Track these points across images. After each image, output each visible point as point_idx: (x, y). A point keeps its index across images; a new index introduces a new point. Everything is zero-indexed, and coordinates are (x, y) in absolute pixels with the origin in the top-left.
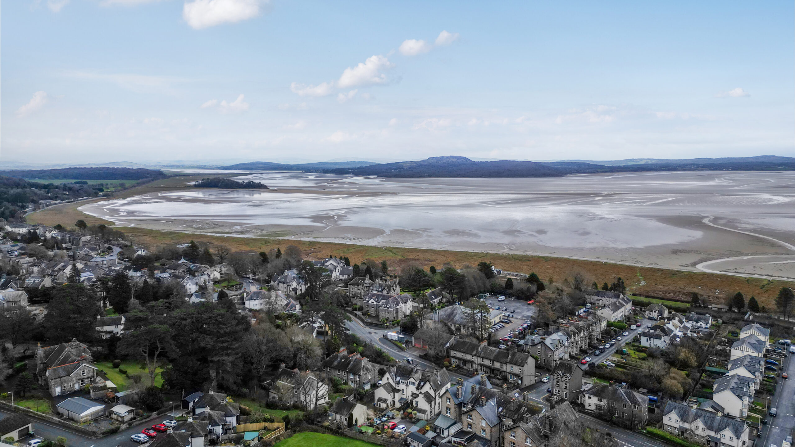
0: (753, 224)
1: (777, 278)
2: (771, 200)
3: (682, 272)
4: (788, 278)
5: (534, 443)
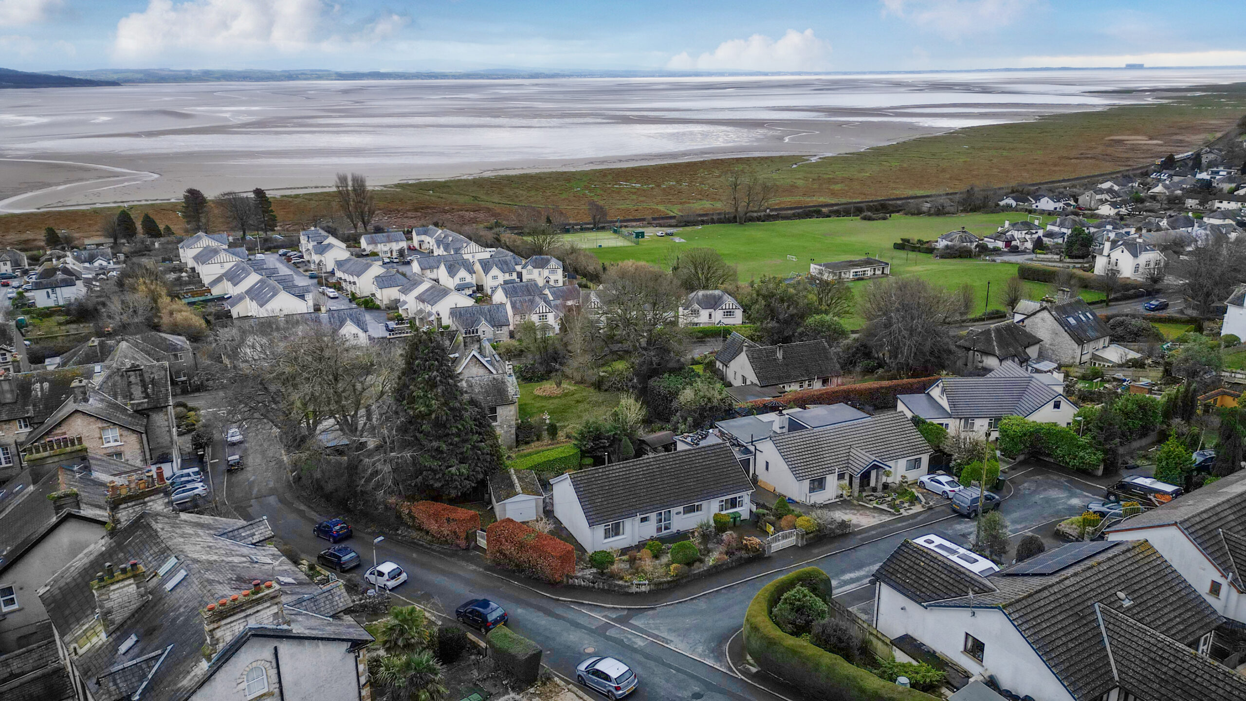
0: (24, 150)
2: (21, 122)
4: (147, 200)
5: (130, 433)
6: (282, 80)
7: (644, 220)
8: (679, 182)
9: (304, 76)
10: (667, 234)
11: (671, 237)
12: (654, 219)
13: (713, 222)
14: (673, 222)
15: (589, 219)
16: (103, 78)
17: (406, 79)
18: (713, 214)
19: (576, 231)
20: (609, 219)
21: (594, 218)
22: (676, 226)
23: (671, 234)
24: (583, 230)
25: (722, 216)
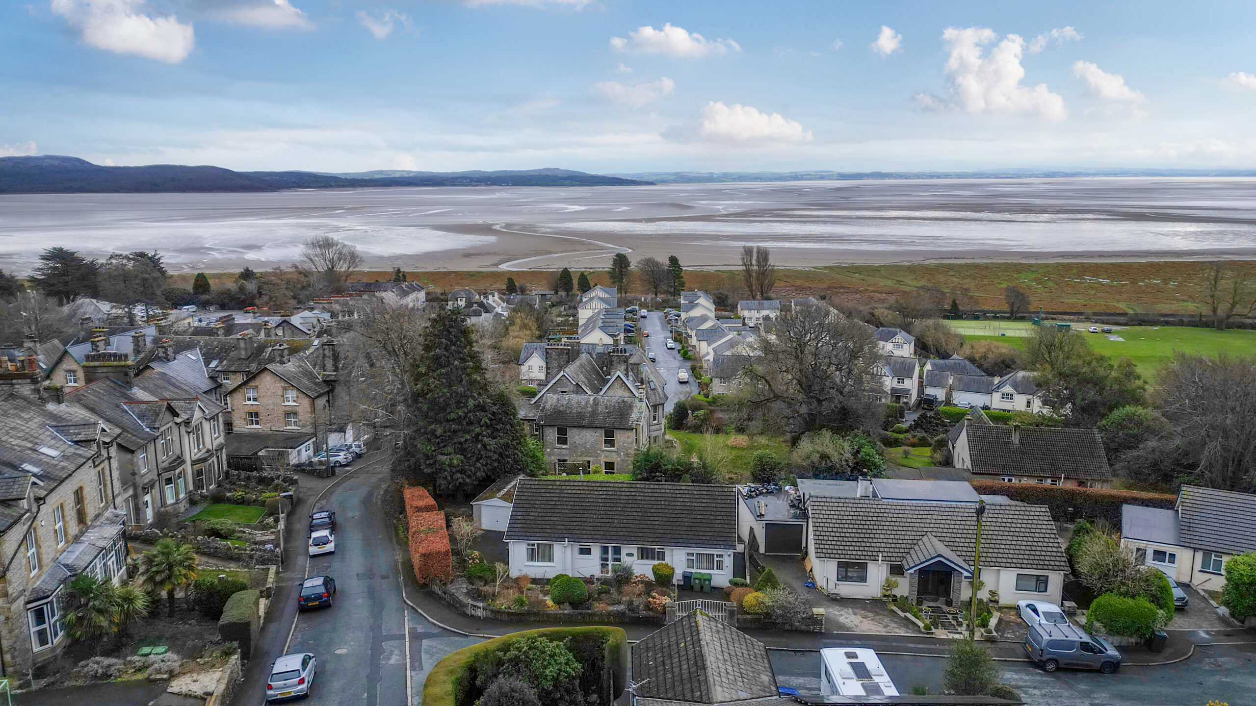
1: (597, 270)
3: (483, 272)
5: (304, 396)
6: (788, 181)
7: (1081, 314)
8: (1165, 281)
9: (809, 177)
10: (1104, 331)
11: (1106, 335)
12: (1095, 314)
13: (1181, 323)
14: (1122, 319)
15: (1006, 307)
16: (646, 179)
17: (906, 178)
18: (1182, 316)
19: (986, 318)
20: (1032, 308)
21: (1012, 305)
22: (1126, 324)
23: (1109, 332)
24: (995, 318)
25: (1197, 319)
